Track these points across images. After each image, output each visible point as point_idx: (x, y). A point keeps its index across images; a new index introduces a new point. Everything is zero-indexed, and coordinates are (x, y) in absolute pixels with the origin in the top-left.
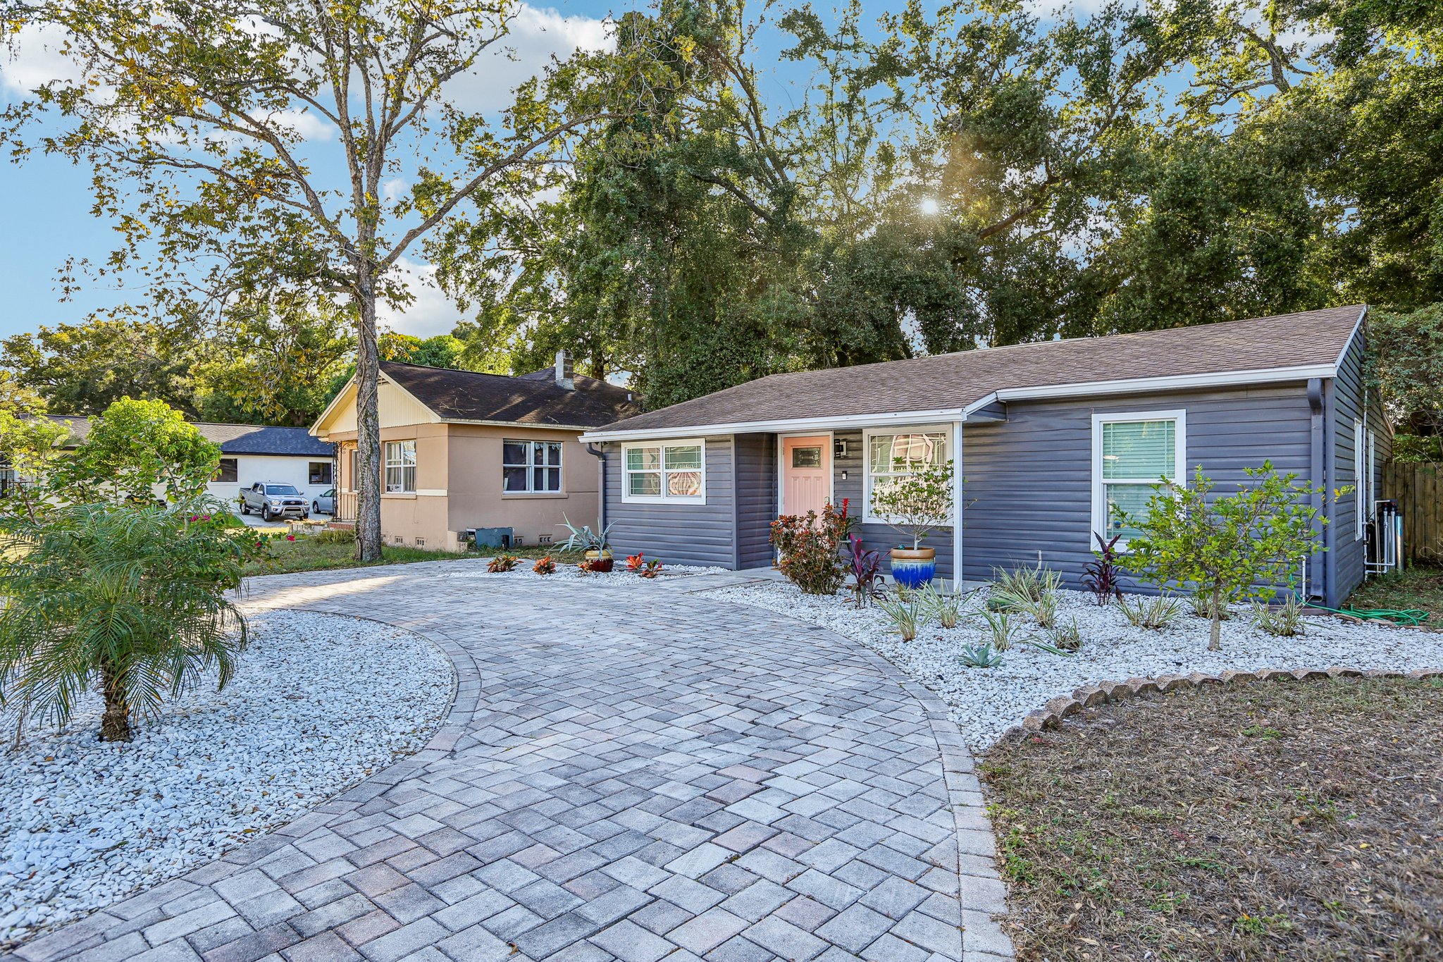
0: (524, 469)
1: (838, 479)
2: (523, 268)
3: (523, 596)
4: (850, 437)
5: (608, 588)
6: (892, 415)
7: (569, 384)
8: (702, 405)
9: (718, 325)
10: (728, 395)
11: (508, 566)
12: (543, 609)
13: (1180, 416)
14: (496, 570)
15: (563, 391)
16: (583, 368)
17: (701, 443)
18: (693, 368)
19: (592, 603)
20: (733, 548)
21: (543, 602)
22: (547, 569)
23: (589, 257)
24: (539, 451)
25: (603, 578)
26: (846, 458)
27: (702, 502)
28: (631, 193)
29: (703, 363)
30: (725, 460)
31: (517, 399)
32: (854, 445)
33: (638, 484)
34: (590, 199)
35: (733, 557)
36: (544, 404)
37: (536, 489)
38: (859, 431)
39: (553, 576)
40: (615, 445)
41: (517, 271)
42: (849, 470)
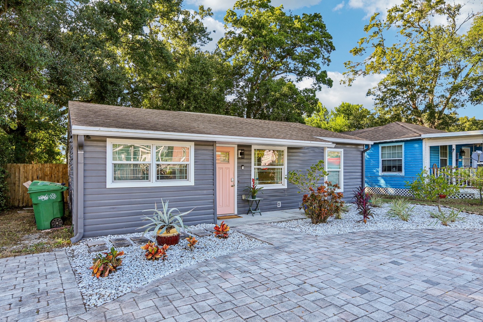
1: (239, 169)
4: (245, 148)
17: (191, 145)
26: (243, 158)
27: (192, 183)
30: (208, 157)
32: (247, 152)
35: (215, 216)
40: (102, 139)
42: (245, 165)
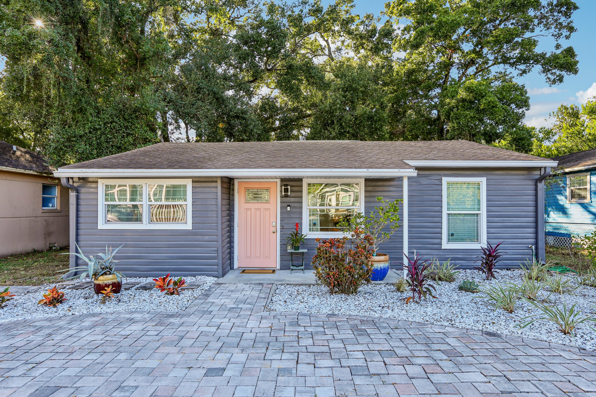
1: (284, 210)
4: (293, 183)
13: (483, 181)
17: (189, 183)
20: (219, 261)
26: (289, 196)
27: (189, 226)
30: (212, 196)
32: (296, 188)
35: (219, 268)
38: (300, 180)
42: (292, 205)
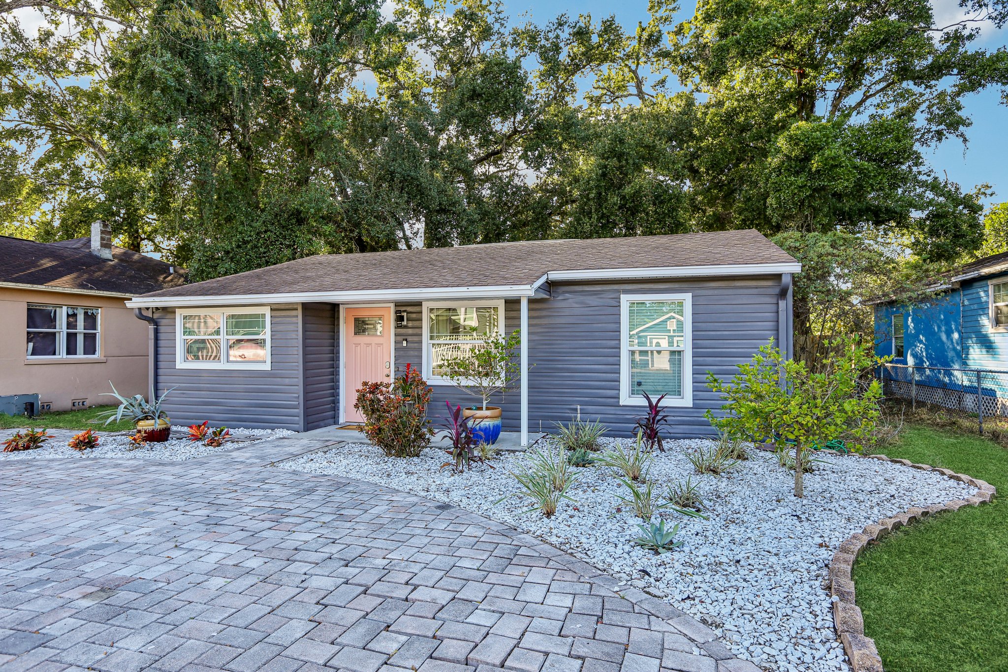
0: (54, 334)
1: (399, 346)
2: (50, 146)
3: (57, 487)
4: (409, 309)
5: (172, 464)
6: (465, 289)
7: (106, 254)
8: (258, 277)
9: (263, 211)
10: (281, 269)
11: (33, 442)
12: (90, 508)
13: (687, 298)
14: (16, 449)
15: (101, 261)
16: (120, 241)
17: (267, 311)
18: (239, 246)
19: (157, 491)
20: (300, 411)
21: (88, 495)
22: (88, 443)
23: (132, 130)
24: (72, 316)
25: (160, 451)
26: (406, 327)
27: (267, 367)
28: (179, 77)
29: (248, 242)
30: (292, 327)
31: (47, 263)
32: (414, 316)
33: (196, 349)
34: (132, 78)
35: (300, 420)
36: (78, 270)
37: (68, 353)
38: (419, 304)
39: (96, 452)
40: (169, 311)
41: (43, 146)
42: (409, 339)
